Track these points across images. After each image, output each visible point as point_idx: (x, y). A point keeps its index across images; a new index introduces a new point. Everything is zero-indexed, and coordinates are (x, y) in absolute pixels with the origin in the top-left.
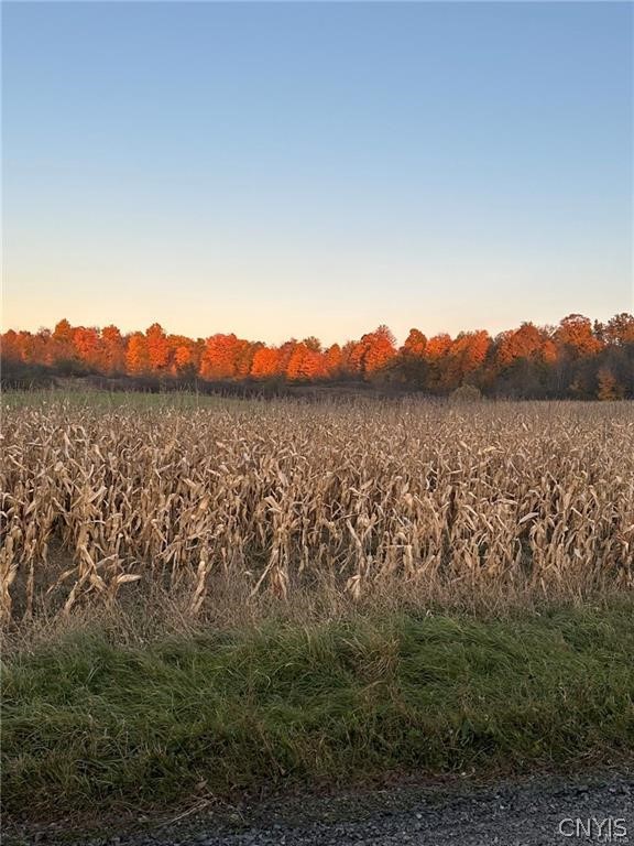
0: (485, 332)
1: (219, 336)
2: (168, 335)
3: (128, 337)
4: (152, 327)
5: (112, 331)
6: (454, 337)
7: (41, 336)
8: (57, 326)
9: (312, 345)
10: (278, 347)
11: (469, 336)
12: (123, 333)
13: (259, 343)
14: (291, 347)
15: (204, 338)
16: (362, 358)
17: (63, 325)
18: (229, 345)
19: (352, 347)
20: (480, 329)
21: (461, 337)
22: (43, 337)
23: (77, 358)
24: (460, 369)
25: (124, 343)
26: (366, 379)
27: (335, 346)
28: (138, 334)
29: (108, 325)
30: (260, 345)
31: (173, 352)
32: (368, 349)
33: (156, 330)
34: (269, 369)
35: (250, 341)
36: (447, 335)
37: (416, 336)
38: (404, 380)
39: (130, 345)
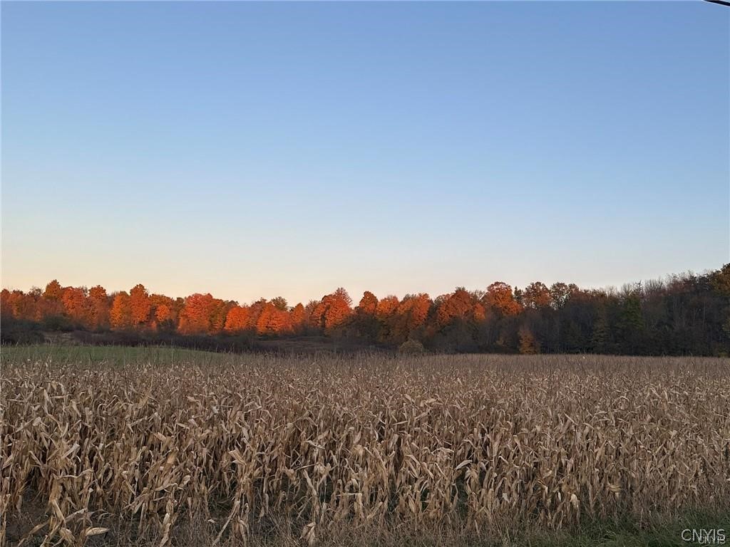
0: (426, 295)
1: (197, 296)
2: (150, 294)
3: (113, 296)
4: (136, 288)
5: (98, 291)
6: (400, 299)
7: (32, 295)
8: (48, 287)
9: (279, 304)
10: (250, 306)
11: (413, 298)
12: (109, 292)
13: (232, 302)
14: (260, 306)
15: (183, 297)
16: (323, 316)
17: (54, 285)
18: (205, 303)
19: (314, 306)
20: (423, 292)
21: (407, 298)
22: (34, 296)
23: (65, 315)
24: (406, 326)
25: (109, 301)
26: (326, 333)
27: (300, 305)
28: (123, 293)
29: (95, 286)
30: (233, 304)
31: (154, 310)
32: (328, 308)
33: (139, 290)
34: (241, 325)
35: (224, 300)
36: (395, 297)
37: (369, 297)
38: (359, 335)
39: (114, 303)
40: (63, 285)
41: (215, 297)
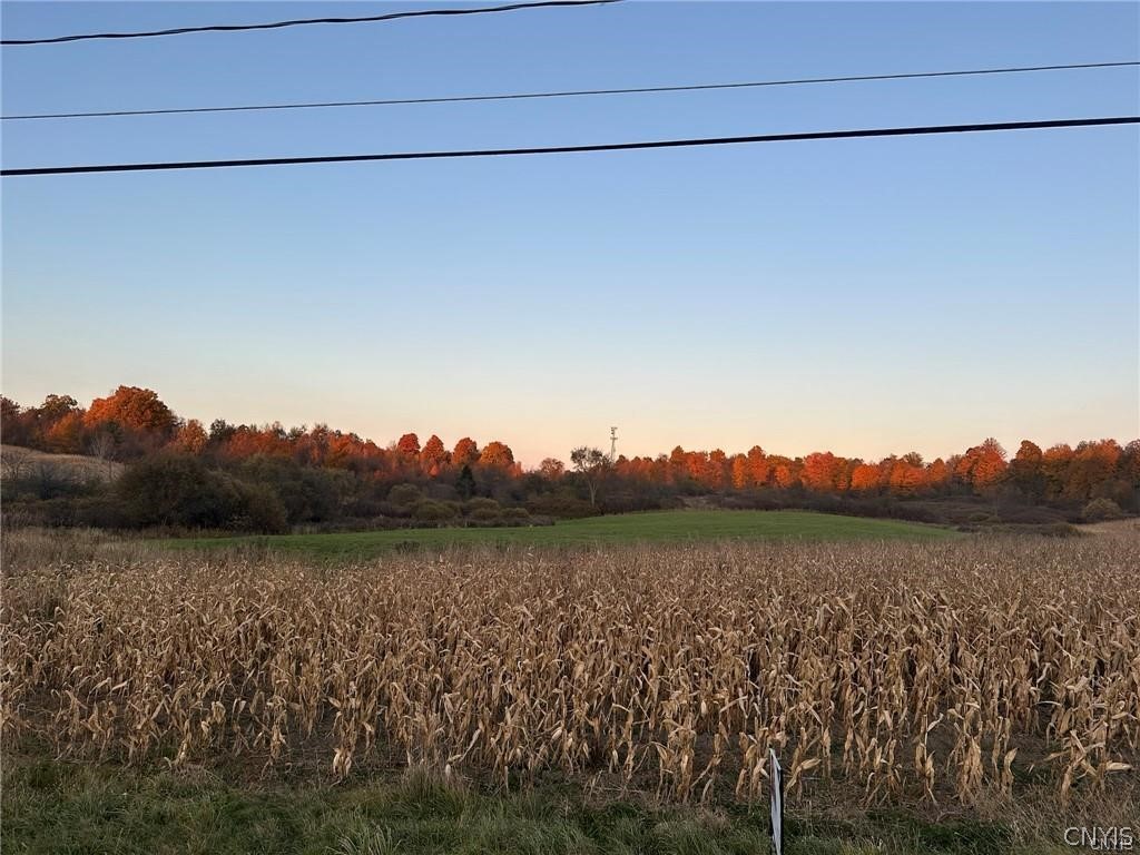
0: (1112, 441)
1: (816, 455)
2: (767, 455)
3: (733, 459)
4: (753, 450)
5: (718, 454)
6: (1073, 448)
7: (660, 460)
8: (673, 453)
9: (913, 461)
10: (878, 463)
11: (1092, 445)
12: (728, 455)
13: (857, 460)
14: (891, 462)
15: (801, 457)
16: (969, 472)
17: (678, 451)
18: (826, 463)
19: (956, 461)
20: (1107, 438)
21: (1082, 447)
22: (661, 461)
23: (691, 478)
24: (1086, 481)
25: (729, 464)
26: (975, 492)
27: (939, 461)
28: (741, 456)
29: (715, 450)
30: (858, 462)
31: (773, 471)
32: (976, 462)
33: (756, 452)
34: (873, 482)
35: (847, 458)
36: (1066, 446)
37: (1028, 448)
38: (1019, 492)
39: (735, 465)
40: (687, 449)
41: (837, 454)
